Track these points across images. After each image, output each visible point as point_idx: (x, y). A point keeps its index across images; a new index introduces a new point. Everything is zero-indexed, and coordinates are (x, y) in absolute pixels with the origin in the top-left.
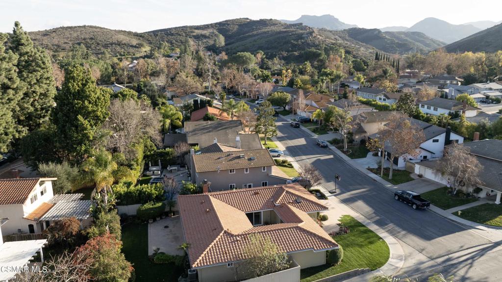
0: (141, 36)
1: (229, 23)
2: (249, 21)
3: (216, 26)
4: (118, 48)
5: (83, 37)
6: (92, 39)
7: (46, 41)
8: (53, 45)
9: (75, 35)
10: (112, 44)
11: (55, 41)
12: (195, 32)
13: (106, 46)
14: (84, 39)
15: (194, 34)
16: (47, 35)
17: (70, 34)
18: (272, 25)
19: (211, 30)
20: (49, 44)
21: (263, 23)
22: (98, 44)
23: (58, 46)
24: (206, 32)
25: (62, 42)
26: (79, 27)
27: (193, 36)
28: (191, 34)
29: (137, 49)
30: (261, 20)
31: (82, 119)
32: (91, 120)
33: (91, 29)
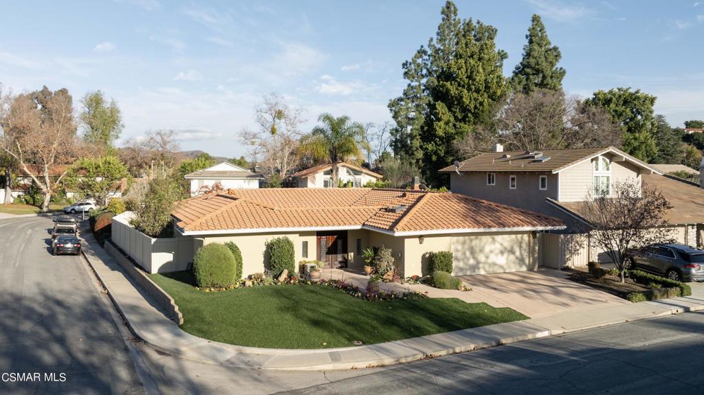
31: (441, 107)
32: (458, 110)
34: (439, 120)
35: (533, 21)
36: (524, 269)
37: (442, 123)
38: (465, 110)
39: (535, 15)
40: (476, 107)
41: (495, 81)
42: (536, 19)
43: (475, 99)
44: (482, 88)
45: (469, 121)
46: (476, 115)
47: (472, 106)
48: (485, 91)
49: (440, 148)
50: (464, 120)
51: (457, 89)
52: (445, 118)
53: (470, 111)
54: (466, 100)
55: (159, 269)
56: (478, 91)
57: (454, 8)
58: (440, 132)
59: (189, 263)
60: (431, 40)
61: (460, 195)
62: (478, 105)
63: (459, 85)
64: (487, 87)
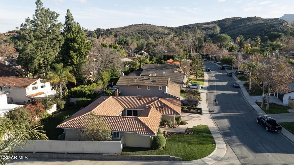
0: (172, 29)
1: (226, 20)
2: (239, 18)
3: (217, 23)
4: (157, 35)
5: (140, 29)
6: (145, 30)
7: (123, 32)
8: (125, 34)
9: (137, 28)
10: (154, 33)
11: (127, 32)
12: (203, 26)
13: (151, 34)
14: (141, 31)
15: (203, 27)
16: (124, 29)
17: (135, 28)
18: (255, 20)
19: (214, 25)
20: (124, 33)
21: (249, 19)
22: (147, 33)
23: (128, 34)
24: (210, 26)
25: (130, 32)
26: (140, 24)
27: (202, 28)
28: (201, 27)
29: (167, 36)
30: (248, 18)
31: (72, 53)
33: (145, 26)
34: (73, 58)
37: (75, 59)
58: (75, 63)
63: (78, 44)
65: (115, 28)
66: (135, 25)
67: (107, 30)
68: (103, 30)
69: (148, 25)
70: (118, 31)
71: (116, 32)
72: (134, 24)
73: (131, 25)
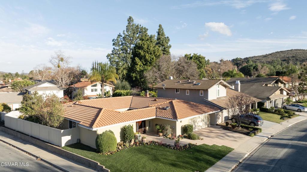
6: (293, 57)
7: (264, 60)
9: (283, 55)
11: (269, 60)
14: (288, 57)
16: (265, 57)
17: (280, 55)
22: (297, 60)
31: (137, 59)
32: (144, 61)
33: (295, 52)
34: (137, 65)
35: (159, 27)
36: (207, 126)
37: (138, 66)
38: (146, 60)
39: (160, 24)
40: (150, 60)
41: (157, 50)
42: (160, 26)
43: (150, 57)
44: (152, 53)
45: (148, 65)
46: (150, 63)
47: (149, 60)
48: (153, 54)
49: (138, 75)
50: (146, 64)
51: (143, 53)
52: (139, 64)
53: (148, 61)
54: (147, 57)
55: (65, 144)
56: (151, 54)
57: (132, 19)
58: (138, 69)
59: (78, 139)
60: (124, 31)
61: (182, 101)
62: (151, 59)
63: (144, 51)
64: (154, 53)
65: (255, 56)
66: (281, 52)
67: (244, 59)
68: (241, 59)
69: (300, 50)
70: (258, 60)
71: (255, 60)
72: (279, 51)
73: (276, 52)
